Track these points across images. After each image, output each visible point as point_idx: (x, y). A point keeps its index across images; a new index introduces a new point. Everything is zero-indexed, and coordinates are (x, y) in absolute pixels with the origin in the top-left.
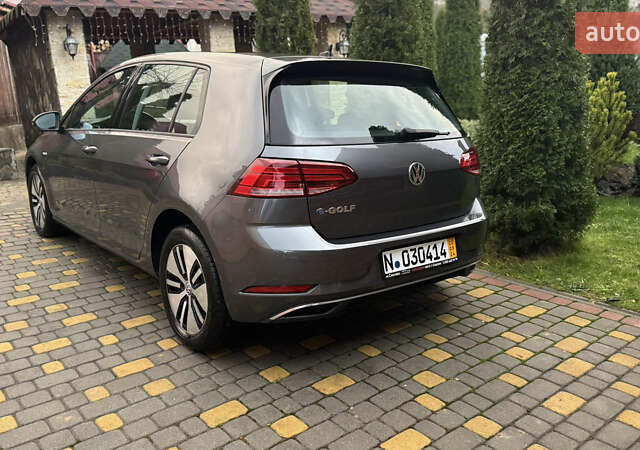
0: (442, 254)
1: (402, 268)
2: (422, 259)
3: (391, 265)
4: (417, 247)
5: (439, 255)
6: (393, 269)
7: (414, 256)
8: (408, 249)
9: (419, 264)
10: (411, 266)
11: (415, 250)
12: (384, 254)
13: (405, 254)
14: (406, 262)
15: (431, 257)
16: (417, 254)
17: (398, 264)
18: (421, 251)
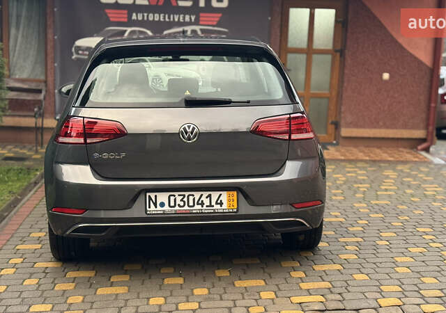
0: (217, 203)
1: (166, 208)
2: (191, 204)
3: (155, 205)
4: (187, 194)
5: (213, 203)
6: (156, 207)
7: (182, 200)
8: (176, 194)
9: (186, 208)
10: (177, 208)
11: (184, 196)
12: (148, 194)
13: (172, 198)
14: (172, 204)
15: (202, 204)
16: (185, 199)
17: (162, 205)
18: (191, 198)
